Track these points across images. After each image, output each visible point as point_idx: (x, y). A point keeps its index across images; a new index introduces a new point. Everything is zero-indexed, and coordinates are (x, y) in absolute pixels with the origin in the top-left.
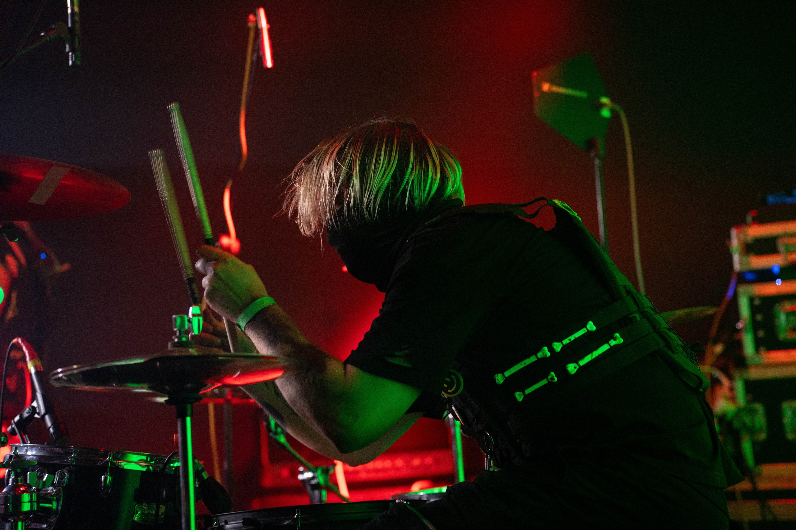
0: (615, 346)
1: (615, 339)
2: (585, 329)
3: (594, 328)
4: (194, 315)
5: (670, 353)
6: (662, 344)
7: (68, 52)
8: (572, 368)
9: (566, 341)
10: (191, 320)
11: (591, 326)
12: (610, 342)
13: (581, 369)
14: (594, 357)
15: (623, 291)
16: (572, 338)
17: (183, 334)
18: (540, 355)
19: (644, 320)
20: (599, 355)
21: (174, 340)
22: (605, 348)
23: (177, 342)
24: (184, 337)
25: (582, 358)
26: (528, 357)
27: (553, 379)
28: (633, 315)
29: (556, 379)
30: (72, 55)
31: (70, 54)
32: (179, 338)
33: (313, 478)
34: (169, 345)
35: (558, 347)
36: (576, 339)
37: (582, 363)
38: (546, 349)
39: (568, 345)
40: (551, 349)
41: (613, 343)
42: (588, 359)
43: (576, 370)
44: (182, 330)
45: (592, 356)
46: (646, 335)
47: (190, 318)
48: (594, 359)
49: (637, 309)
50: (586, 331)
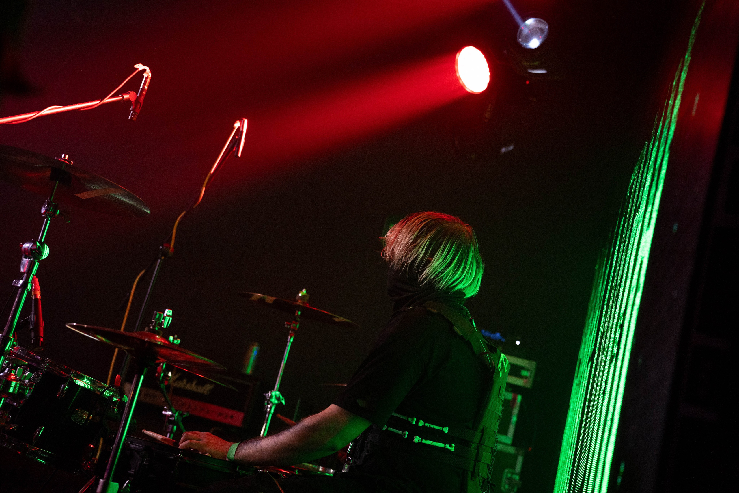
0: (448, 449)
1: (450, 446)
2: (441, 428)
3: (447, 432)
4: (167, 315)
5: (469, 477)
6: (471, 469)
7: (131, 111)
8: (417, 439)
9: (427, 425)
10: (165, 318)
11: (446, 430)
12: (447, 445)
13: (421, 443)
14: (433, 444)
15: (481, 427)
16: (432, 426)
17: (157, 325)
18: (410, 419)
19: (476, 451)
20: (436, 446)
21: (150, 327)
22: (442, 445)
23: (151, 329)
24: (157, 327)
25: (427, 439)
26: (404, 415)
27: (405, 435)
28: (471, 444)
29: (406, 437)
30: (132, 113)
31: (132, 112)
32: (154, 327)
33: (172, 416)
34: (146, 329)
35: (421, 424)
36: (433, 429)
37: (424, 441)
38: (415, 419)
39: (426, 427)
40: (417, 422)
41: (448, 446)
42: (429, 442)
43: (418, 442)
44: (157, 322)
45: (432, 443)
46: (469, 459)
47: (164, 316)
48: (432, 445)
49: (478, 442)
50: (441, 429)
